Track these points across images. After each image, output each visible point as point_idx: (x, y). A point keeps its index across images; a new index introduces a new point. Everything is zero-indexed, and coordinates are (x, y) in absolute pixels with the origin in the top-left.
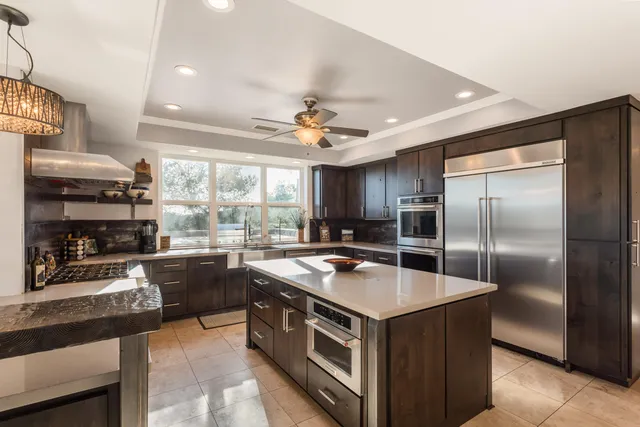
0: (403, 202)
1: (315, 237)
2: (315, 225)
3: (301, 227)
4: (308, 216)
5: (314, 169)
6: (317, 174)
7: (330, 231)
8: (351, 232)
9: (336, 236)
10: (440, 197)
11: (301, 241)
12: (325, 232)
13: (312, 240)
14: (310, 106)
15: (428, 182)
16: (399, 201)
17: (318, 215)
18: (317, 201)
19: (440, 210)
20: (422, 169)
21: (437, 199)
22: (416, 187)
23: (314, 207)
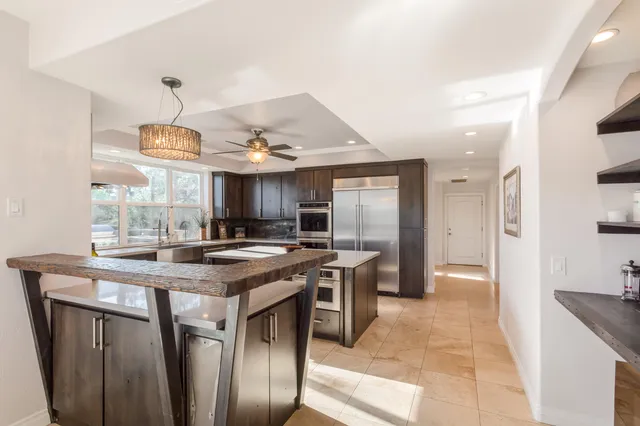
0: (301, 206)
1: (216, 235)
2: (215, 223)
3: (203, 226)
4: (209, 216)
5: (214, 174)
6: (219, 181)
7: (227, 228)
8: (243, 229)
9: (231, 234)
10: (330, 203)
11: (204, 239)
12: (223, 230)
13: (213, 238)
14: (258, 134)
15: (321, 192)
16: (298, 205)
17: (220, 215)
18: (219, 203)
19: (330, 212)
20: (316, 183)
21: (327, 205)
22: (312, 196)
23: (214, 208)
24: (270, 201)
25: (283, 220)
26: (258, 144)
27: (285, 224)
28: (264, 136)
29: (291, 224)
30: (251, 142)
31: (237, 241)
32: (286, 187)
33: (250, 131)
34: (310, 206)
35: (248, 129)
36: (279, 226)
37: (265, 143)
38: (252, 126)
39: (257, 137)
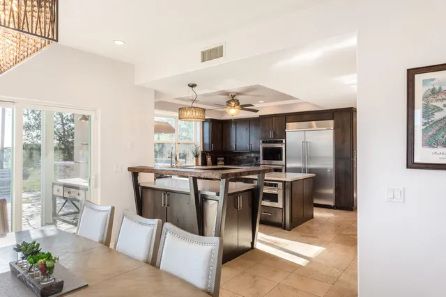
0: (263, 142)
1: (204, 163)
2: (204, 154)
3: (197, 156)
4: (200, 149)
5: (204, 121)
6: (207, 126)
7: (212, 158)
8: (223, 159)
9: (215, 162)
10: (284, 140)
11: (197, 165)
12: (209, 159)
13: (202, 165)
14: (233, 97)
15: (277, 133)
16: (261, 141)
17: (207, 149)
18: (207, 141)
19: (283, 147)
20: (274, 126)
21: (282, 142)
22: (271, 135)
23: (204, 144)
24: (241, 139)
25: (252, 152)
26: (233, 104)
27: (253, 155)
28: (237, 97)
29: (257, 155)
30: (229, 102)
31: (219, 166)
32: (253, 128)
33: (228, 95)
34: (270, 142)
35: (227, 94)
36: (248, 157)
37: (237, 103)
38: (229, 93)
39: (233, 99)
